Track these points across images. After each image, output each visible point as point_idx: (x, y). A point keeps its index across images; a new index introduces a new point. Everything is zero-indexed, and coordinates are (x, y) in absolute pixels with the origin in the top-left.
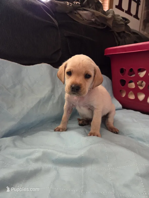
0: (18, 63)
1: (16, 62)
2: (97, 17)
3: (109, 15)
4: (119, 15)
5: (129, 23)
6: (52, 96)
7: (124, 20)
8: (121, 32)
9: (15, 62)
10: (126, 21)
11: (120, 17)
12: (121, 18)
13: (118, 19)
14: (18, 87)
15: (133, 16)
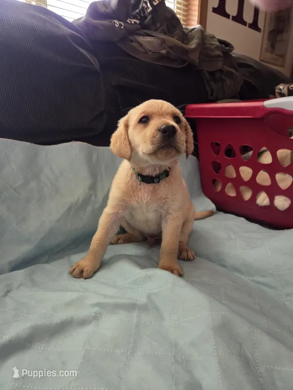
0: (30, 142)
1: (28, 142)
2: (171, 48)
3: (192, 43)
4: (213, 37)
5: (231, 51)
6: (91, 195)
7: (223, 45)
8: (217, 71)
9: (26, 141)
10: (227, 48)
11: (215, 41)
12: (218, 43)
13: (211, 44)
14: (33, 184)
15: (248, 24)
